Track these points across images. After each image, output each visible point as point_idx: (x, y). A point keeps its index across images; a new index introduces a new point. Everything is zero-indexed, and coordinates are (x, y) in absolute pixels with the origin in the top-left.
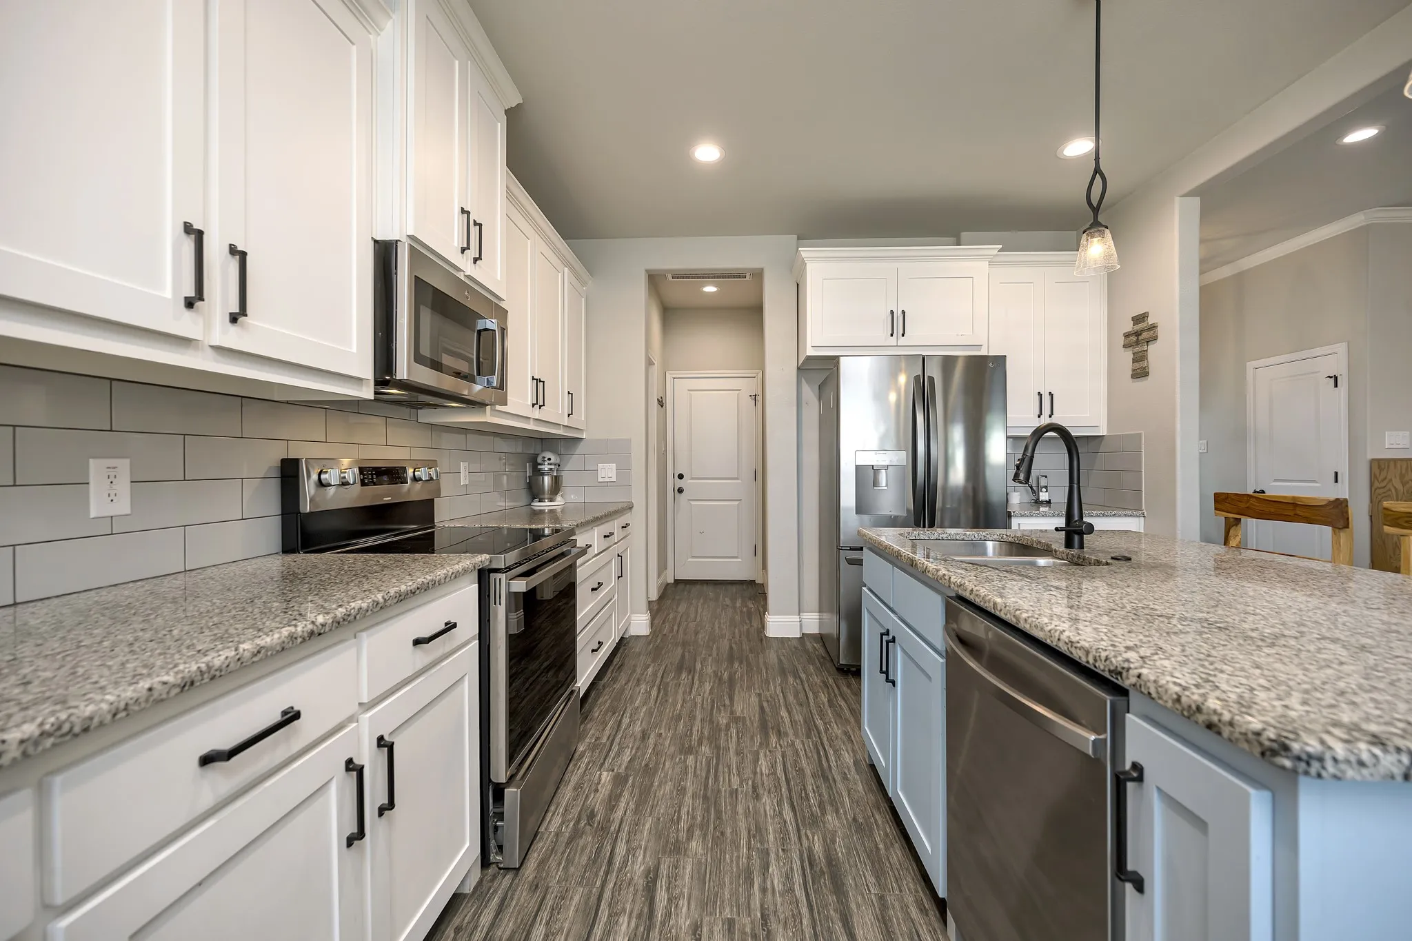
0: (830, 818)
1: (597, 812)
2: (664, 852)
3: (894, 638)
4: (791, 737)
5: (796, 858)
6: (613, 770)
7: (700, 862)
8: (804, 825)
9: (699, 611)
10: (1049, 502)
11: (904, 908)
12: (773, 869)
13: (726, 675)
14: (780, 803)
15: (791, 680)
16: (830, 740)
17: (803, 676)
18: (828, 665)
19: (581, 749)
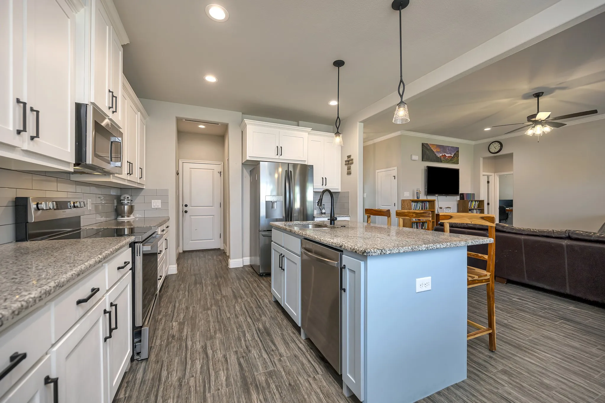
0: (263, 318)
1: (175, 335)
2: (207, 340)
3: (284, 255)
4: (246, 298)
5: (254, 330)
6: (177, 321)
7: (221, 339)
8: (255, 322)
9: (198, 261)
10: (325, 213)
11: (289, 334)
12: (247, 335)
13: (216, 283)
14: (246, 317)
15: (242, 281)
16: (260, 297)
17: (247, 279)
18: (255, 274)
19: (160, 317)
